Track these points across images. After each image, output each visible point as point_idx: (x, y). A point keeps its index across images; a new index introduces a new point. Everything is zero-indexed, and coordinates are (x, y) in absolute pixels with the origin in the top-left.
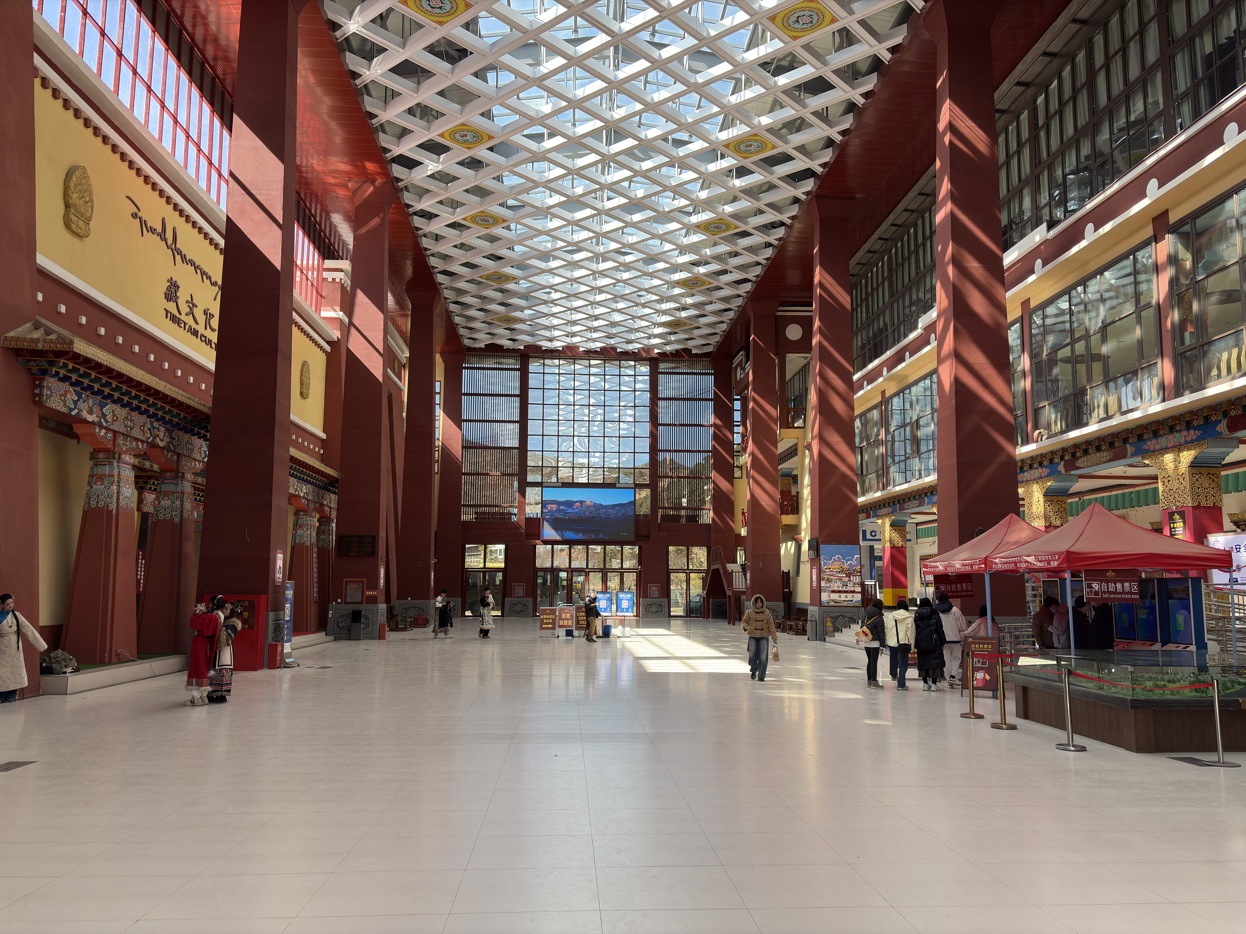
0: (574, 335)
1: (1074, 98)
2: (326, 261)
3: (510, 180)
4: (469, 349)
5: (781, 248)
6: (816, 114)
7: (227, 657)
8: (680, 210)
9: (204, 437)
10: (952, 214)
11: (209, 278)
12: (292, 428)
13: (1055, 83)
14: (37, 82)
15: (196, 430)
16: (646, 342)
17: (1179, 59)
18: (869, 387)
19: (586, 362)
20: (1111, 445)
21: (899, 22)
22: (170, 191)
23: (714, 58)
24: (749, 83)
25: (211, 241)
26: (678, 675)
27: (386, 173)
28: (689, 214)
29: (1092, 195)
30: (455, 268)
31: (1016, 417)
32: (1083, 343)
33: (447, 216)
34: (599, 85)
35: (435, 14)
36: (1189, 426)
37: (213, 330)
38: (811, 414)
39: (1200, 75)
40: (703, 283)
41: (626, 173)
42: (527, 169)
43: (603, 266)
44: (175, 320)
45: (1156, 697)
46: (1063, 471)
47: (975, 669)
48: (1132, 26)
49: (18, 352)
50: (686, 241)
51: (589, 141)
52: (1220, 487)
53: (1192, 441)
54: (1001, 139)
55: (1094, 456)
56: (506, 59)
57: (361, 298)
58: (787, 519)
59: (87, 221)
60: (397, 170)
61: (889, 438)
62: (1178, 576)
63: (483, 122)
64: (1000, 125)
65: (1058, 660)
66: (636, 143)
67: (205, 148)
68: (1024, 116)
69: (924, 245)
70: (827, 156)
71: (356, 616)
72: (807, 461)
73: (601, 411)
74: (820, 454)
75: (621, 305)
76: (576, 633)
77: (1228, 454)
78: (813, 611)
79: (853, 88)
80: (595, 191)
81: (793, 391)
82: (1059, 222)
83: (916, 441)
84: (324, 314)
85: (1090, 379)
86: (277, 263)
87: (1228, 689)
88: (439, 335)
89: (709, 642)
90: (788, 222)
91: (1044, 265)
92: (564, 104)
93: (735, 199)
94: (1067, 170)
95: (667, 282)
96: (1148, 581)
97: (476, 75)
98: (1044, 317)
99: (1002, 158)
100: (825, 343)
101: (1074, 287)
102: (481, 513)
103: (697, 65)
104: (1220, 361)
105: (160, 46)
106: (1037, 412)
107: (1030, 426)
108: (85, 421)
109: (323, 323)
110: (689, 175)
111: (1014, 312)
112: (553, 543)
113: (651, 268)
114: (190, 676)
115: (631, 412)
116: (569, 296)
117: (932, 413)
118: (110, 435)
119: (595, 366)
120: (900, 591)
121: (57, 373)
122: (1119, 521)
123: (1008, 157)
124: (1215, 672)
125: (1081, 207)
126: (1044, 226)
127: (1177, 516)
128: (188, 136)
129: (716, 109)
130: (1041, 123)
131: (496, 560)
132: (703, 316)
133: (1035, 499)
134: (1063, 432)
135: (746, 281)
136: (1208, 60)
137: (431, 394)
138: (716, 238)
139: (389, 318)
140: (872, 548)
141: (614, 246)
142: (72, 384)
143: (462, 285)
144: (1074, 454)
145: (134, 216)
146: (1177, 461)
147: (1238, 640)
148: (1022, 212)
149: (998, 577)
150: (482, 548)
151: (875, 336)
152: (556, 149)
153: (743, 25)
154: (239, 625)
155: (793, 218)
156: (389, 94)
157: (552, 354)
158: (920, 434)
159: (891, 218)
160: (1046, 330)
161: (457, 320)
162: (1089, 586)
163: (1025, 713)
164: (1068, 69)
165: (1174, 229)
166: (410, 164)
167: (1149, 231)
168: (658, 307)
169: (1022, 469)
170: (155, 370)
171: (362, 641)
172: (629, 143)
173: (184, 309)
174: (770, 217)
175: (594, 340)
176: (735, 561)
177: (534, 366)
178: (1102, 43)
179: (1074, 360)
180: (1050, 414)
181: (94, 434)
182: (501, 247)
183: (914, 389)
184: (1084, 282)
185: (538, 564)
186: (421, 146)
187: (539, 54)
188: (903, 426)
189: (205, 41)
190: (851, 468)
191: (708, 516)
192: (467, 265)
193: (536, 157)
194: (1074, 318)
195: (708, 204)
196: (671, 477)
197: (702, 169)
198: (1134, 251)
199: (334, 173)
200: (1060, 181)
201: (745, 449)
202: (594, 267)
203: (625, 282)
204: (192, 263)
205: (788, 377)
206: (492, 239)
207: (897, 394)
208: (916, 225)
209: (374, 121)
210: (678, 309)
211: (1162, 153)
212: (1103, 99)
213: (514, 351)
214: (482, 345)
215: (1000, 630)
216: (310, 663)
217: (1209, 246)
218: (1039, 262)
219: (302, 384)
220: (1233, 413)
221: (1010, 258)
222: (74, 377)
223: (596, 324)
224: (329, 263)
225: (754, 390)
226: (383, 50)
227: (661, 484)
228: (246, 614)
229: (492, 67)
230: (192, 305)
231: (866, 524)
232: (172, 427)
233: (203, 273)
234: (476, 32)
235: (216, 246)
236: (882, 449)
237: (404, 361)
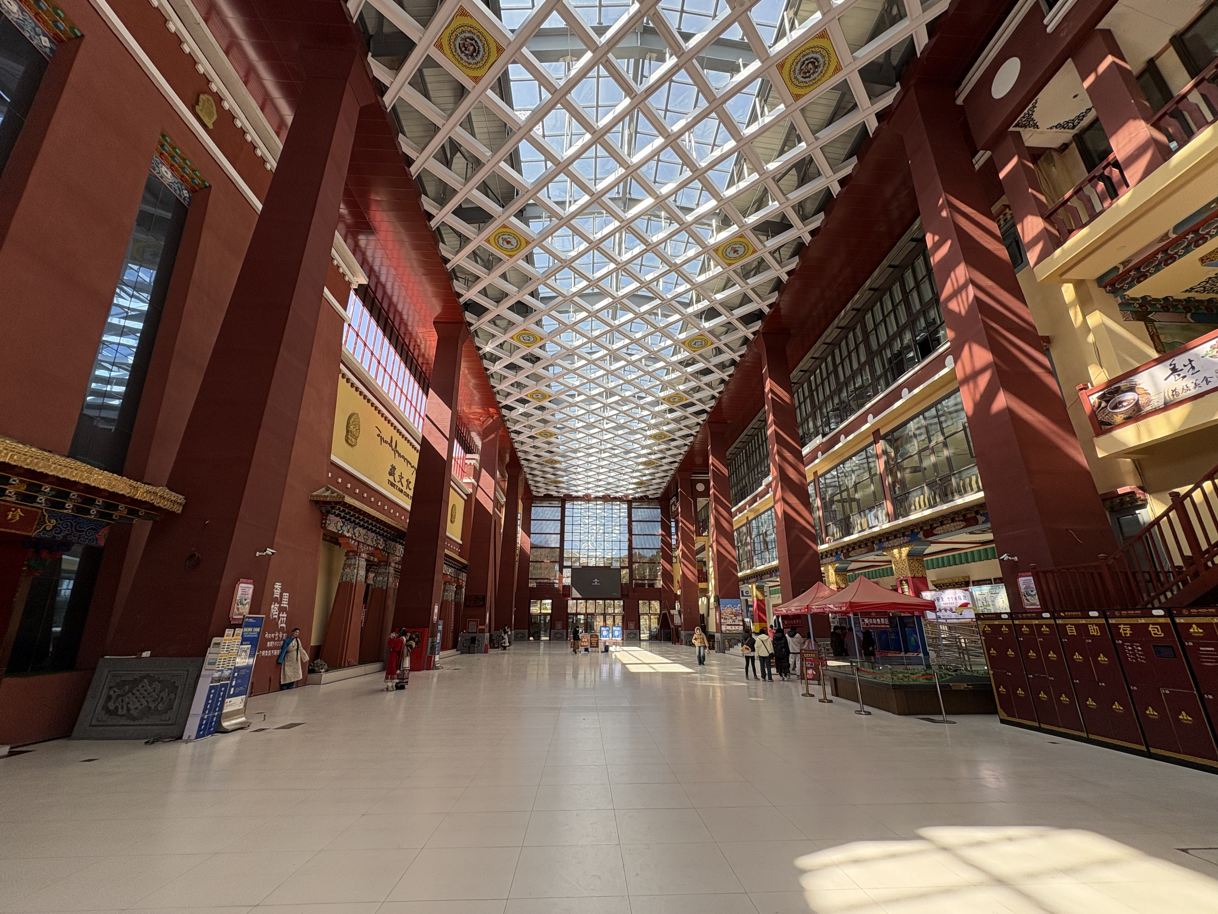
0: (589, 489)
1: (828, 377)
2: (468, 455)
3: (559, 416)
4: (536, 497)
5: (692, 446)
6: (706, 384)
7: (407, 663)
8: (642, 429)
9: (402, 544)
10: (775, 430)
11: (410, 464)
12: (447, 539)
13: (818, 371)
14: (340, 375)
15: (398, 540)
16: (625, 492)
17: (876, 359)
18: (740, 515)
19: (595, 503)
20: (866, 545)
21: (743, 344)
22: (396, 423)
23: (656, 360)
24: (673, 371)
25: (413, 446)
26: (645, 673)
27: (499, 413)
28: (646, 430)
29: (842, 421)
30: (531, 457)
31: (816, 530)
32: (846, 493)
33: (527, 432)
34: (602, 372)
35: (526, 343)
36: (904, 535)
37: (410, 489)
38: (711, 529)
39: (887, 367)
40: (654, 463)
41: (615, 412)
42: (567, 411)
43: (603, 455)
44: (393, 485)
45: (905, 683)
46: (843, 558)
47: (807, 668)
48: (852, 346)
49: (317, 502)
50: (644, 443)
51: (597, 397)
52: (925, 567)
53: (906, 543)
54: (796, 395)
55: (858, 551)
56: (559, 361)
57: (484, 472)
58: (702, 585)
59: (356, 438)
60: (504, 412)
61: (752, 541)
62: (909, 615)
63: (547, 389)
64: (794, 389)
65: (851, 662)
66: (620, 398)
67: (414, 403)
68: (805, 385)
69: (763, 444)
70: (713, 403)
71: (473, 640)
72: (710, 553)
73: (602, 528)
74: (717, 550)
75: (613, 474)
76: (590, 650)
77: (926, 549)
78: (718, 636)
79: (723, 373)
80: (600, 420)
81: (702, 516)
82: (827, 434)
83: (766, 543)
84: (465, 480)
85: (851, 511)
86: (445, 458)
87: (943, 678)
88: (521, 490)
89: (662, 654)
90: (695, 434)
91: (822, 455)
92: (586, 381)
93: (668, 423)
94: (829, 410)
95: (636, 463)
96: (894, 617)
97: (544, 368)
98: (825, 479)
99: (797, 404)
100: (717, 493)
101: (838, 465)
102: (539, 583)
103: (648, 363)
104: (915, 501)
105: (398, 358)
106: (826, 527)
107: (824, 535)
108: (346, 537)
109: (463, 485)
110: (646, 413)
111: (810, 478)
112: (577, 599)
113: (627, 456)
114: (387, 674)
115: (618, 528)
116: (587, 470)
117: (773, 528)
118: (356, 543)
119: (600, 504)
120: (763, 624)
121: (335, 512)
122: (876, 585)
123: (800, 404)
124: (935, 668)
125: (838, 427)
126: (820, 436)
127: (904, 582)
128: (407, 398)
129: (658, 382)
130: (814, 388)
131: (546, 609)
132: (654, 479)
133: (830, 574)
134: (841, 538)
135: (675, 462)
136: (890, 361)
137: (516, 520)
138: (660, 442)
139: (497, 483)
140: (747, 600)
141: (609, 446)
142: (341, 518)
143: (533, 465)
144: (848, 550)
145: (378, 435)
146: (900, 553)
147: (945, 650)
148: (809, 429)
149: (815, 616)
150: (539, 602)
151: (741, 490)
152: (581, 401)
153: (670, 346)
154: (414, 645)
155: (697, 432)
156: (502, 377)
157: (577, 498)
158: (768, 539)
159: (745, 432)
160: (827, 486)
161: (530, 482)
162: (863, 621)
163: (836, 693)
164: (824, 364)
165: (884, 438)
166: (510, 408)
167: (871, 439)
168: (631, 475)
169: (822, 557)
170: (381, 510)
171: (476, 654)
172: (616, 398)
173: (397, 479)
174: (686, 432)
175: (599, 492)
176: (675, 609)
177: (568, 505)
178: (838, 353)
179: (842, 501)
180: (833, 529)
181: (348, 543)
182: (553, 447)
183: (763, 516)
184: (843, 462)
185: (569, 611)
186: (517, 400)
187: (574, 359)
188: (759, 535)
189: (418, 356)
190: (734, 557)
191: (659, 584)
192: (536, 456)
193: (571, 405)
194: (840, 480)
195: (656, 426)
196: (639, 563)
197: (652, 410)
198: (865, 449)
199: (474, 413)
200: (826, 415)
201: (678, 548)
202: (599, 456)
203: (614, 463)
204: (403, 457)
205: (698, 510)
206: (549, 443)
207: (755, 519)
208: (758, 435)
209: (494, 390)
210: (641, 476)
211: (873, 402)
212: (842, 378)
213: (558, 497)
214: (542, 495)
215: (819, 646)
216: (449, 666)
217: (902, 446)
218: (820, 453)
219: (452, 516)
220: (925, 528)
221: (805, 451)
222: (342, 514)
223: (600, 483)
224: (469, 456)
225: (681, 516)
226: (501, 358)
227: (634, 566)
228: (417, 639)
229: (551, 365)
230: (401, 477)
231: (744, 588)
232: (386, 539)
233: (408, 462)
234: (544, 350)
235: (415, 449)
236: (749, 547)
237: (503, 503)
